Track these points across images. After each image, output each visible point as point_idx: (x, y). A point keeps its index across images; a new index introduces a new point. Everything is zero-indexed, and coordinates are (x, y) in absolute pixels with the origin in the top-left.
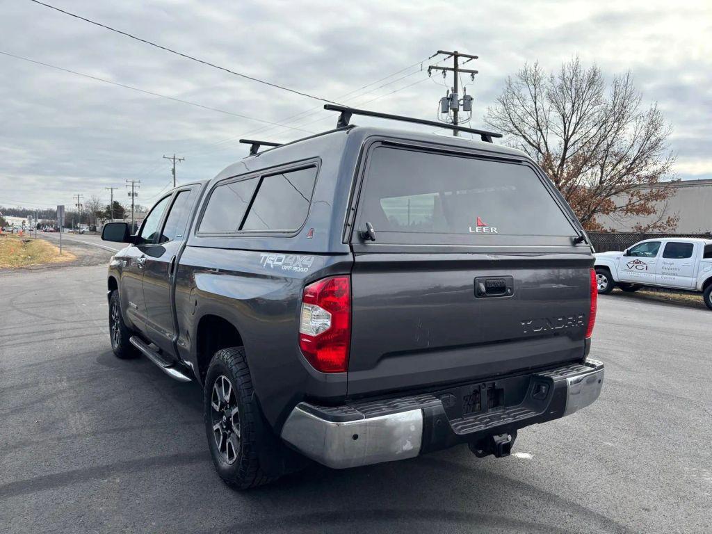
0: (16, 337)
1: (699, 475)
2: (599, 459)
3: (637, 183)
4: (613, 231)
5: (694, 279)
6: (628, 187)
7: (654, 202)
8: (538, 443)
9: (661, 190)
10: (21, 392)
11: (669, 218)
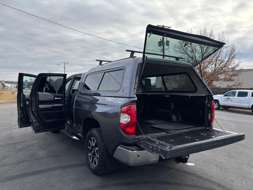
0: (15, 126)
1: (250, 170)
2: (216, 165)
3: (228, 70)
4: (220, 87)
5: (249, 104)
6: (225, 72)
7: (234, 77)
8: (196, 160)
9: (236, 73)
10: (21, 144)
11: (239, 82)
